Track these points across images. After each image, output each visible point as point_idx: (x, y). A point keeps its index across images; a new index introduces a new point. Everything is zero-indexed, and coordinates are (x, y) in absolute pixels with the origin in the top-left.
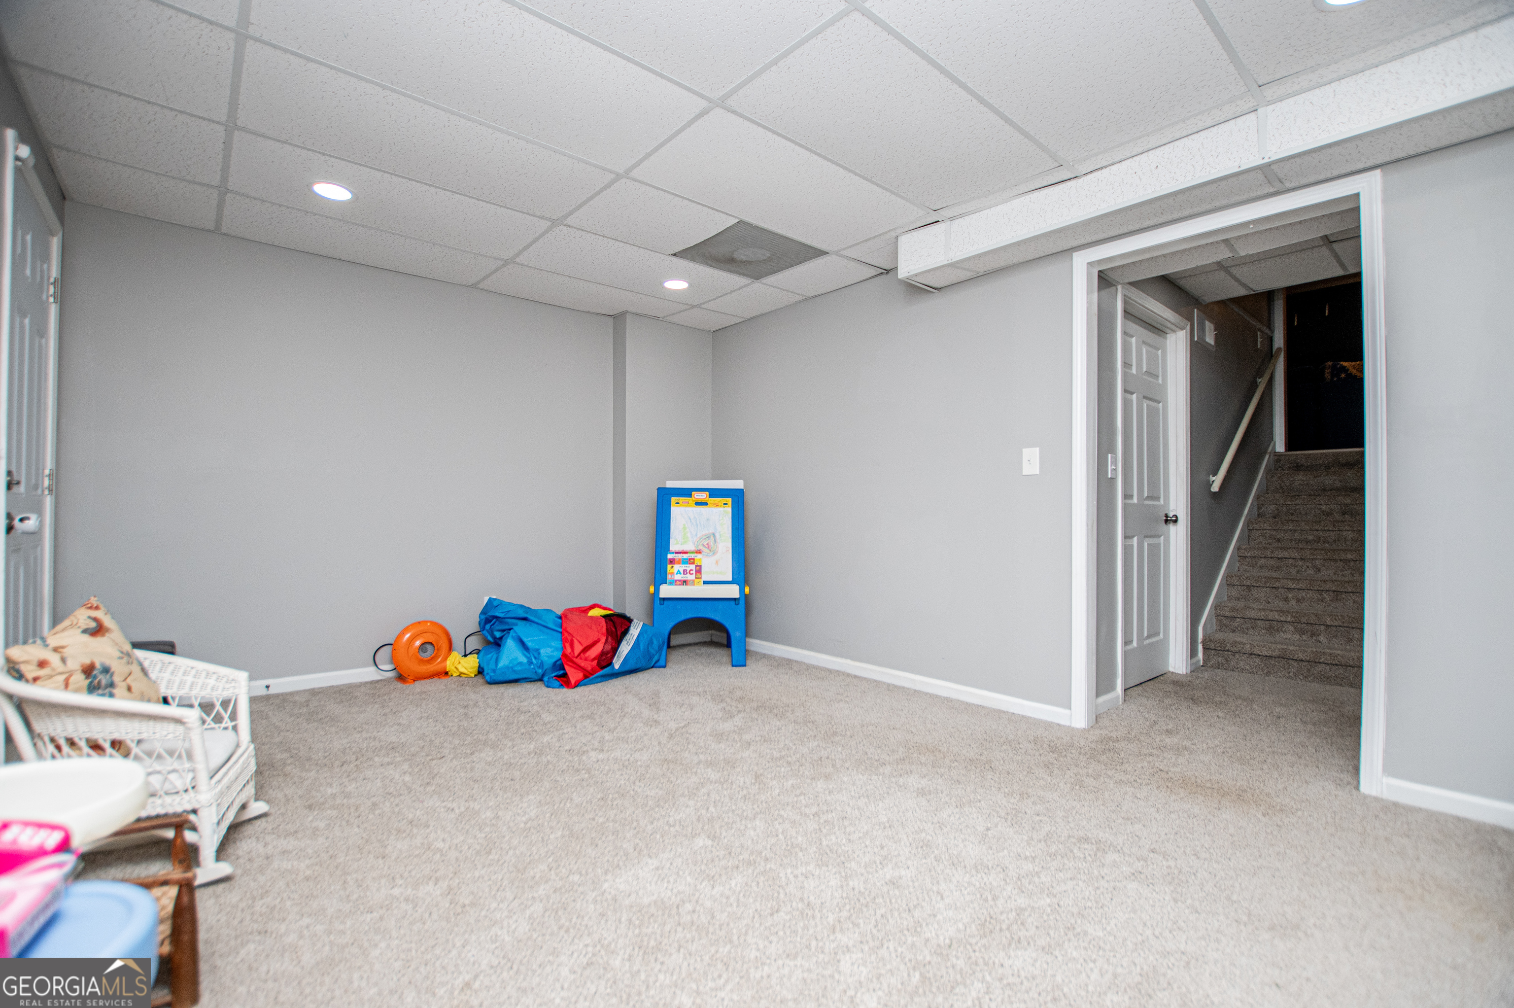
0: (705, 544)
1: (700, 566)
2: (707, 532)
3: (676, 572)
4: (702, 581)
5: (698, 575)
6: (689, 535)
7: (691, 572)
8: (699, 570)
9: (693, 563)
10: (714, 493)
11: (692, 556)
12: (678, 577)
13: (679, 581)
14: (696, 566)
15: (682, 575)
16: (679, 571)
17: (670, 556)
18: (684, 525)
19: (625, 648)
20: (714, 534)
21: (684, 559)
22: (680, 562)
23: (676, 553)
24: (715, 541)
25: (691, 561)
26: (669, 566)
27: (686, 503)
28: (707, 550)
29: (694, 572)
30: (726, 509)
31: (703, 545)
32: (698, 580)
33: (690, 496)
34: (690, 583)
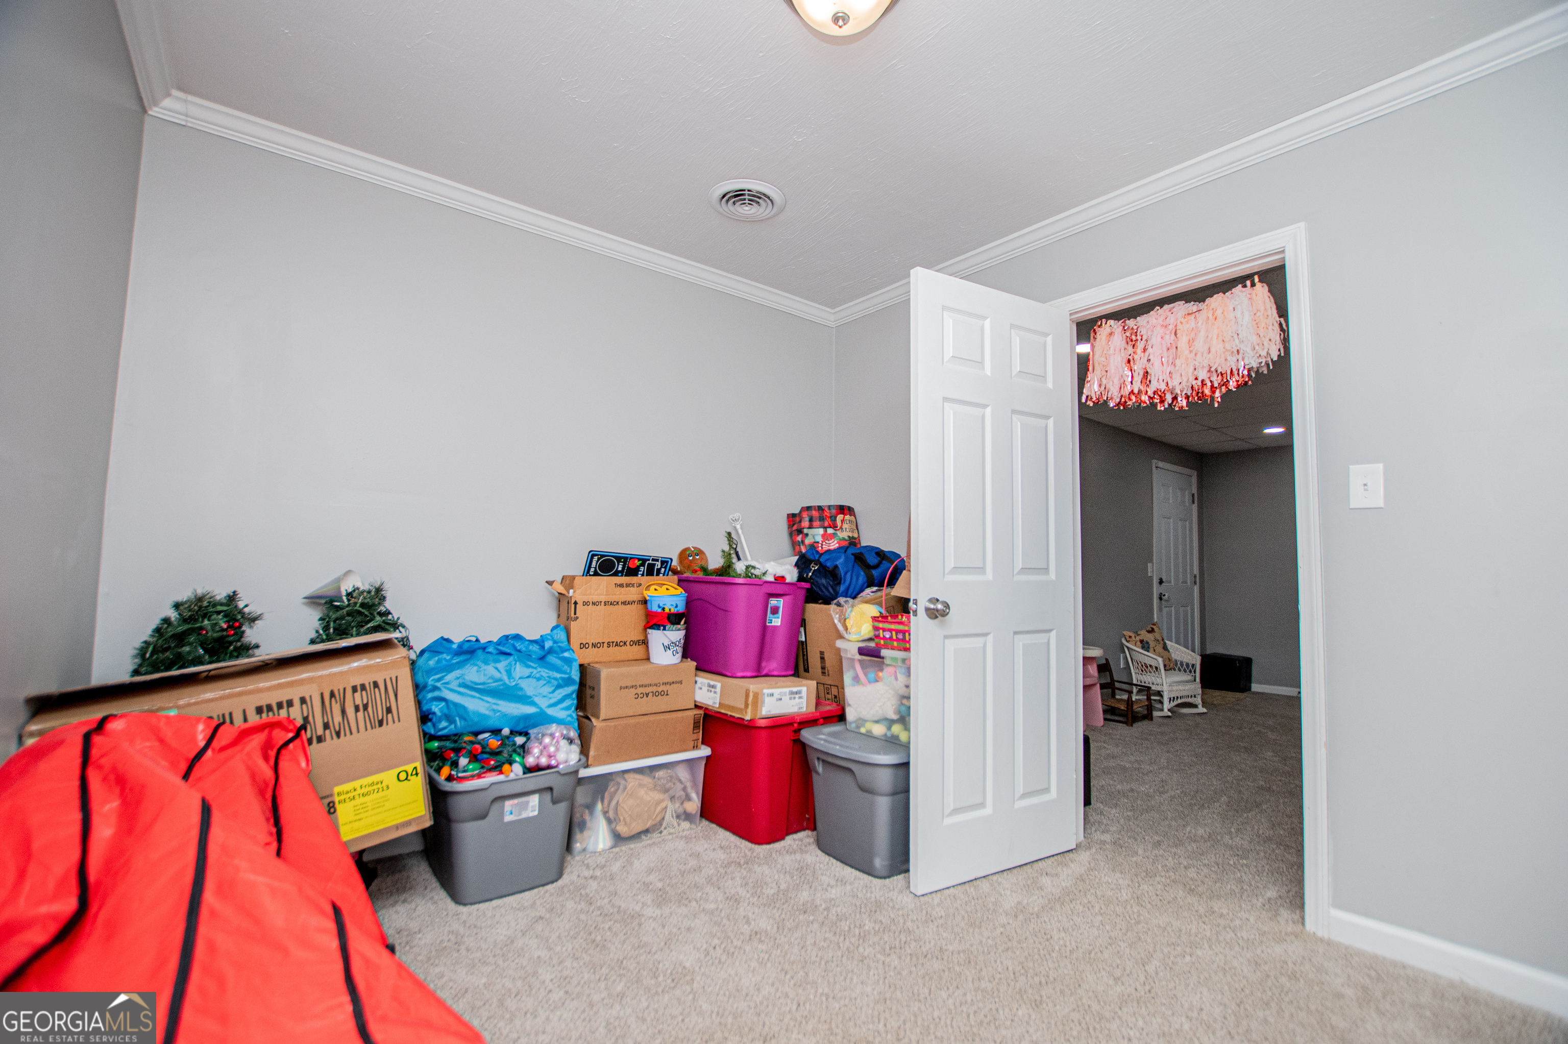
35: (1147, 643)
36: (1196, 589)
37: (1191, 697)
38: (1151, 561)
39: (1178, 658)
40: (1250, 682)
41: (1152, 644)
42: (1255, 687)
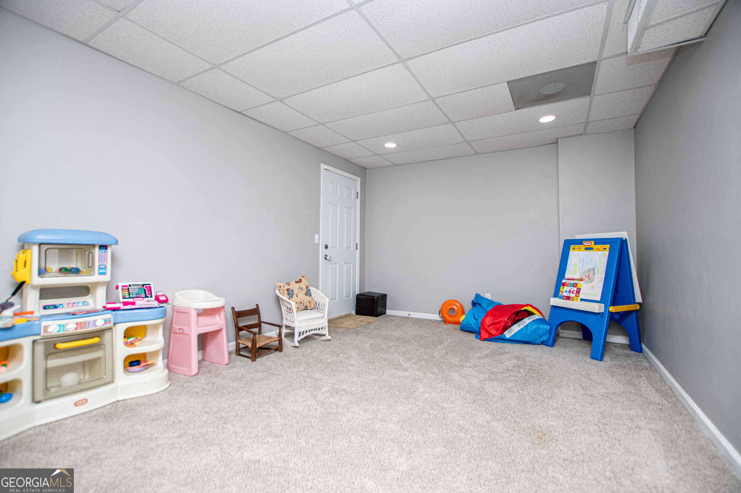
0: (587, 275)
1: (580, 289)
2: (590, 267)
3: (564, 291)
4: (579, 299)
5: (578, 294)
6: (578, 269)
7: (574, 292)
8: (578, 292)
9: (576, 287)
10: (598, 242)
11: (576, 282)
12: (565, 294)
13: (565, 296)
14: (577, 289)
15: (568, 293)
16: (566, 290)
17: (563, 281)
18: (576, 262)
19: (516, 328)
20: (594, 269)
21: (571, 284)
22: (568, 285)
23: (568, 279)
24: (594, 273)
25: (575, 285)
26: (562, 287)
27: (579, 248)
28: (587, 279)
29: (575, 292)
30: (604, 252)
31: (585, 275)
32: (577, 298)
33: (581, 244)
34: (571, 299)
35: (292, 291)
36: (358, 252)
37: (319, 329)
38: (318, 233)
39: (317, 301)
40: (386, 309)
41: (296, 292)
42: (388, 312)
